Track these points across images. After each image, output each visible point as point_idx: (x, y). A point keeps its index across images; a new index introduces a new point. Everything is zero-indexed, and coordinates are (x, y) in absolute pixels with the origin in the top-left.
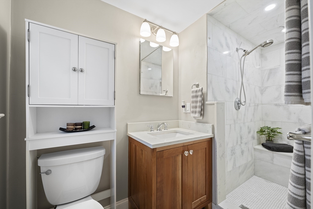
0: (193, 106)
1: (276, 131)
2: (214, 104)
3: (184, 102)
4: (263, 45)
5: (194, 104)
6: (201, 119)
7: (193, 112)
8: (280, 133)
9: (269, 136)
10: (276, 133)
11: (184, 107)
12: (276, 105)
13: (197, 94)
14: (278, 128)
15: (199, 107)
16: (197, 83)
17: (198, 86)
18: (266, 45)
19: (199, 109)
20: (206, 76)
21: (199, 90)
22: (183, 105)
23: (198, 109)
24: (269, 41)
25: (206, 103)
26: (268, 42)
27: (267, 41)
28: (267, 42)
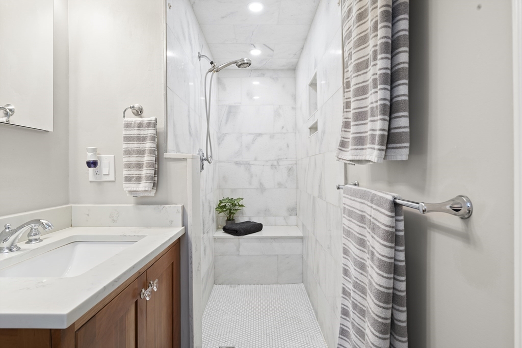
0: (131, 164)
1: (237, 204)
2: (185, 159)
3: (94, 151)
4: (239, 63)
5: (134, 159)
6: (153, 195)
7: (128, 179)
8: (242, 206)
9: (230, 212)
10: (237, 207)
11: (92, 164)
12: (237, 163)
13: (142, 132)
14: (240, 198)
15: (150, 166)
16: (137, 106)
17: (139, 112)
18: (243, 66)
19: (149, 172)
20: (163, 92)
21: (150, 123)
22: (91, 158)
23: (146, 172)
24: (247, 60)
25: (165, 157)
26: (246, 62)
27: (245, 59)
28: (244, 61)
